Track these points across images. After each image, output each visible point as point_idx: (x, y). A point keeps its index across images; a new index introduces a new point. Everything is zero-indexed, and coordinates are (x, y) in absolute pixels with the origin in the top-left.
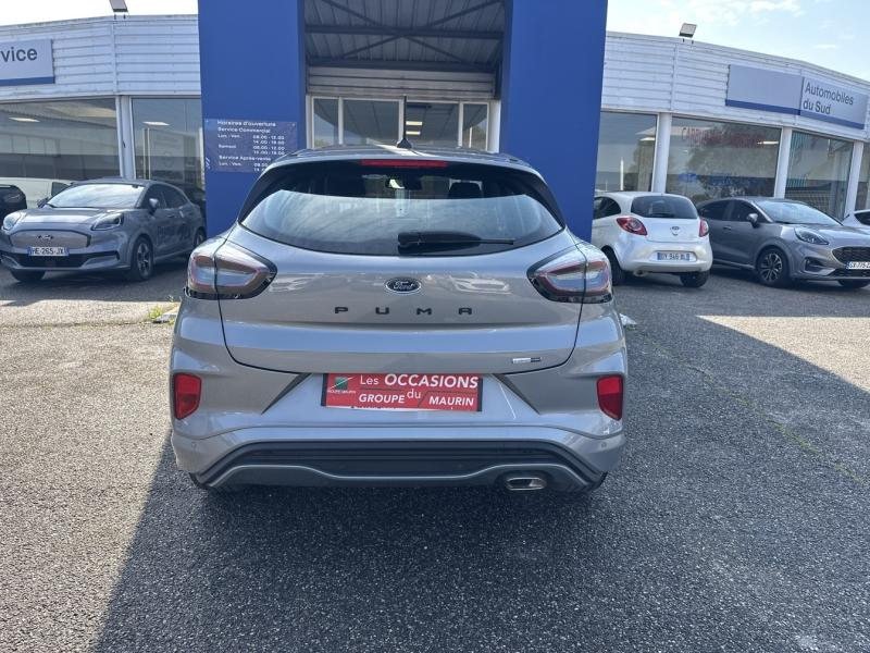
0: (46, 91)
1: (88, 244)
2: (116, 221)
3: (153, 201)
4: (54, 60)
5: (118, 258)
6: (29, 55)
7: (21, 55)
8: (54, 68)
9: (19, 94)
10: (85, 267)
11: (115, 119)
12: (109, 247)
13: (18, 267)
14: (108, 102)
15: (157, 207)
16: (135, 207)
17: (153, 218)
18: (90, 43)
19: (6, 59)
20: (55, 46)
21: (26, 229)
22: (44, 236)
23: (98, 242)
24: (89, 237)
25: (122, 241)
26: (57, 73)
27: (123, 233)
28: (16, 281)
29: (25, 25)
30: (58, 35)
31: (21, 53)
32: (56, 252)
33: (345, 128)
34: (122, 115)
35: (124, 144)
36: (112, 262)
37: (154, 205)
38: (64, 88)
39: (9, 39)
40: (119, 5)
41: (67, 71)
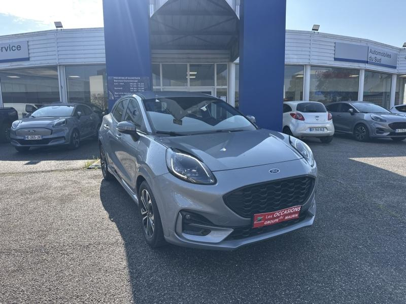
0: (25, 64)
1: (51, 134)
2: (64, 122)
3: (79, 113)
4: (29, 50)
5: (65, 139)
6: (17, 48)
7: (14, 48)
8: (29, 54)
9: (13, 66)
10: (50, 144)
11: (57, 75)
12: (61, 134)
13: (19, 145)
14: (54, 68)
15: (81, 115)
16: (71, 116)
17: (79, 121)
18: (45, 42)
19: (7, 50)
20: (29, 44)
21: (22, 128)
22: (31, 130)
23: (55, 133)
24: (52, 130)
25: (66, 132)
26: (30, 56)
27: (67, 128)
28: (18, 151)
29: (15, 35)
30: (30, 39)
31: (13, 47)
32: (37, 137)
34: (61, 74)
35: (61, 86)
36: (62, 142)
37: (79, 115)
38: (34, 63)
39: (8, 41)
40: (58, 25)
41: (35, 55)
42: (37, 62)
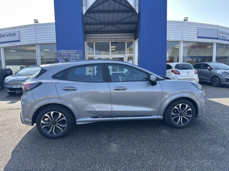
0: (18, 44)
4: (20, 36)
6: (13, 35)
11: (35, 50)
13: (9, 91)
14: (34, 45)
18: (29, 31)
19: (8, 36)
20: (20, 32)
21: (11, 81)
26: (21, 39)
29: (12, 27)
30: (21, 29)
31: (11, 34)
33: (96, 49)
34: (37, 49)
35: (38, 56)
38: (22, 43)
39: (8, 31)
40: (36, 21)
41: (23, 38)
42: (24, 43)
